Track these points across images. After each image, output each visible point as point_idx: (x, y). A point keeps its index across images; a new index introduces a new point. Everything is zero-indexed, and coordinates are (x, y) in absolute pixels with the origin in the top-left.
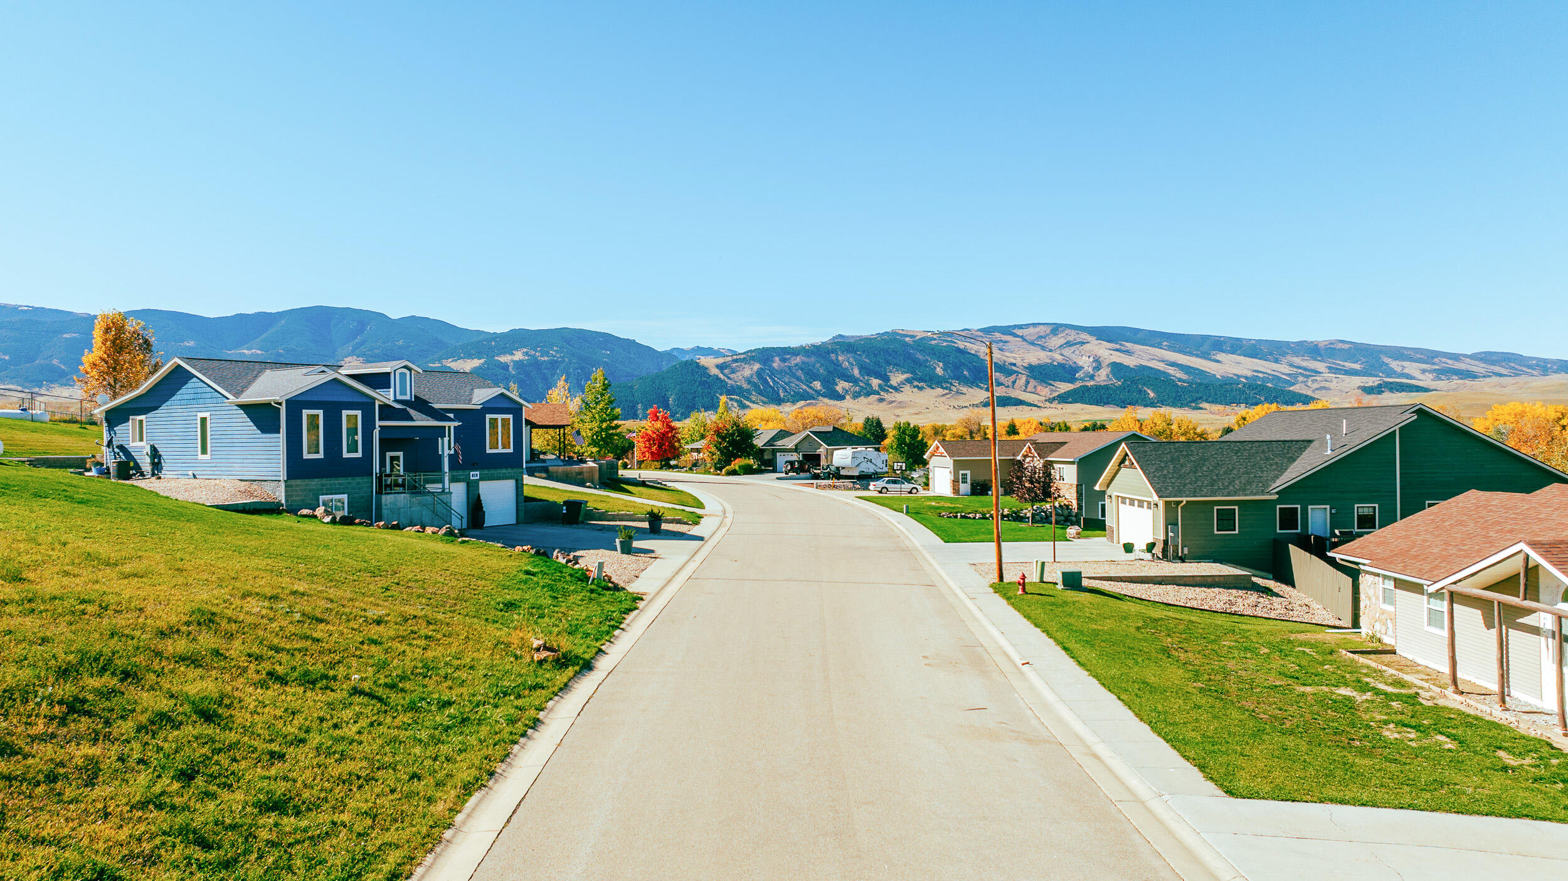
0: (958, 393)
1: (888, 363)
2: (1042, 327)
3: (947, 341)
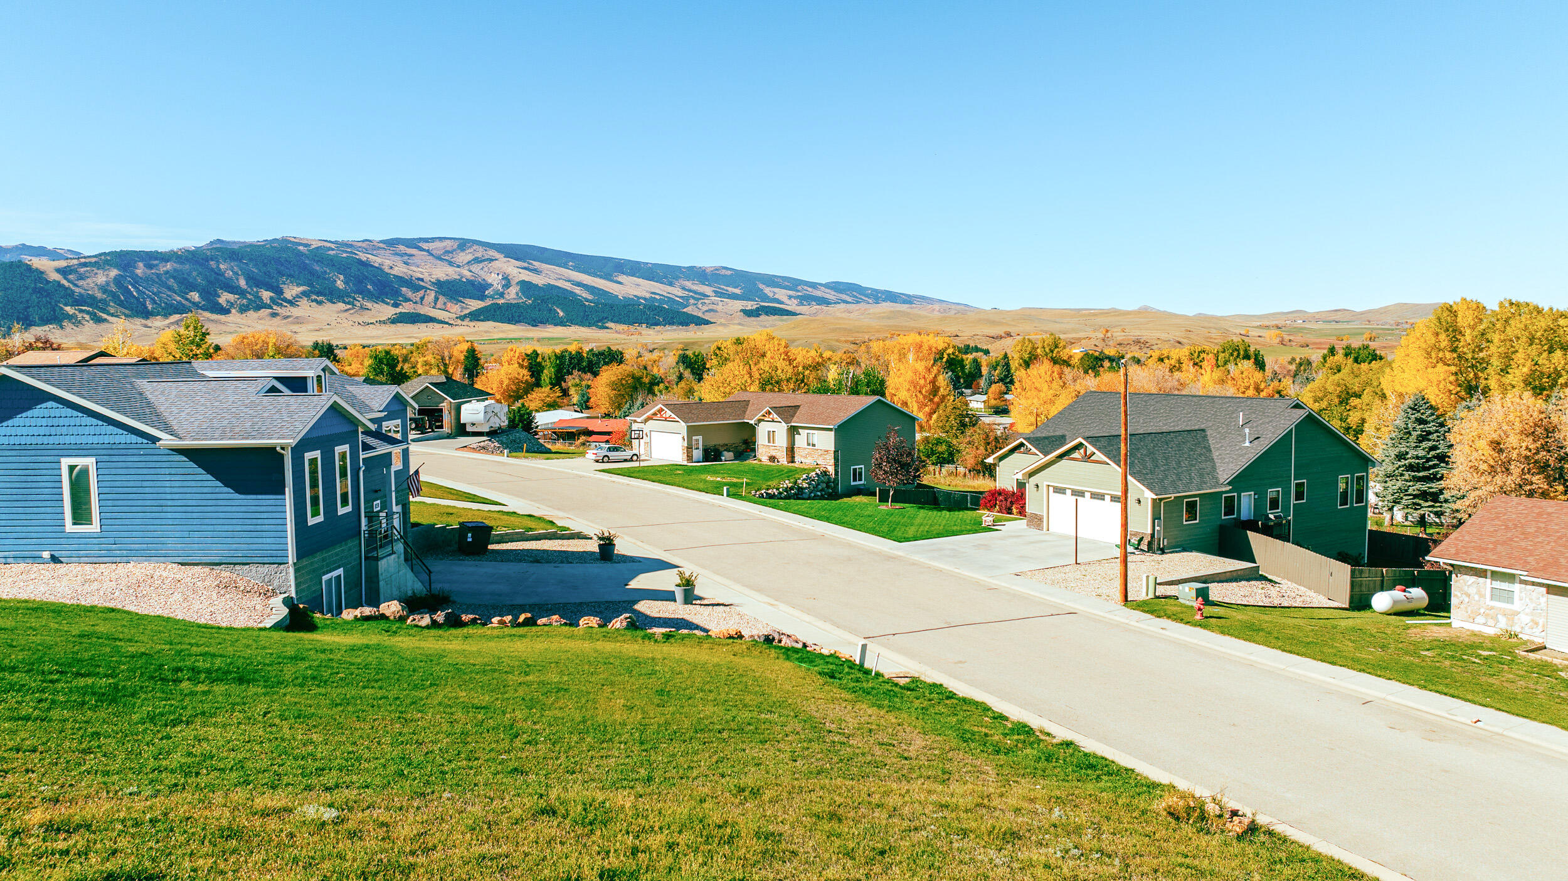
0: (363, 308)
1: (280, 274)
2: (448, 242)
3: (347, 252)
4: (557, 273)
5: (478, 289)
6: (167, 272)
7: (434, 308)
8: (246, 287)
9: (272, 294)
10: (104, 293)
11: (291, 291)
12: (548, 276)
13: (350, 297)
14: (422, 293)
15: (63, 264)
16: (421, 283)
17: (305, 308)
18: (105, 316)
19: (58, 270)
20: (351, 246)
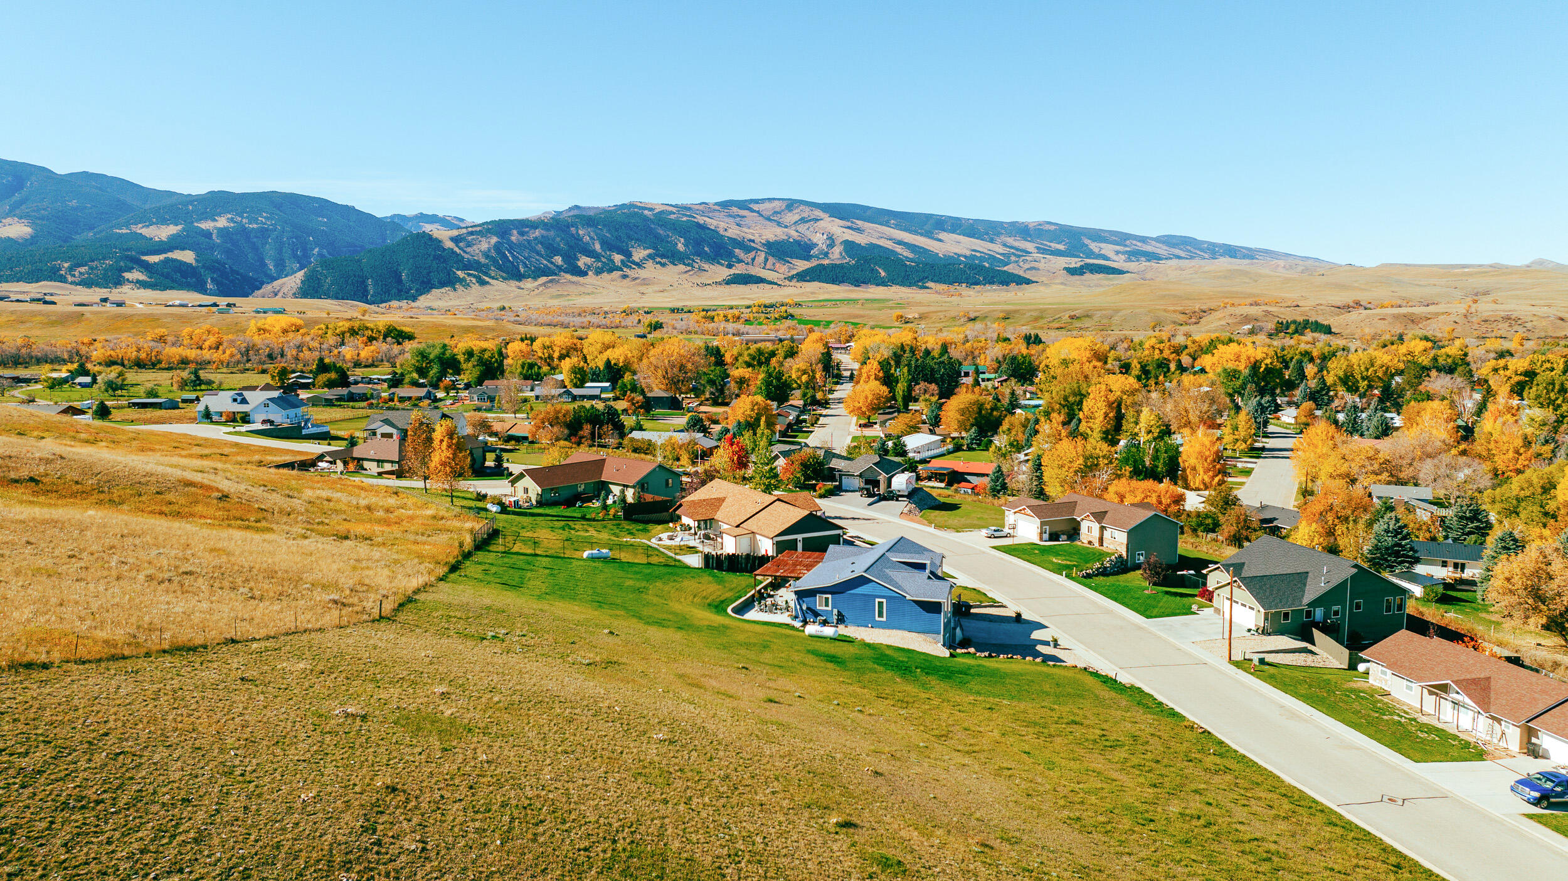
0: (701, 269)
1: (630, 238)
2: (776, 203)
3: (687, 216)
4: (879, 232)
5: (803, 249)
6: (536, 238)
7: (764, 268)
8: (600, 251)
9: (623, 257)
10: (486, 259)
11: (639, 254)
12: (871, 235)
13: (689, 259)
14: (753, 253)
15: (455, 233)
16: (753, 244)
17: (651, 271)
18: (487, 279)
19: (452, 239)
20: (689, 209)
